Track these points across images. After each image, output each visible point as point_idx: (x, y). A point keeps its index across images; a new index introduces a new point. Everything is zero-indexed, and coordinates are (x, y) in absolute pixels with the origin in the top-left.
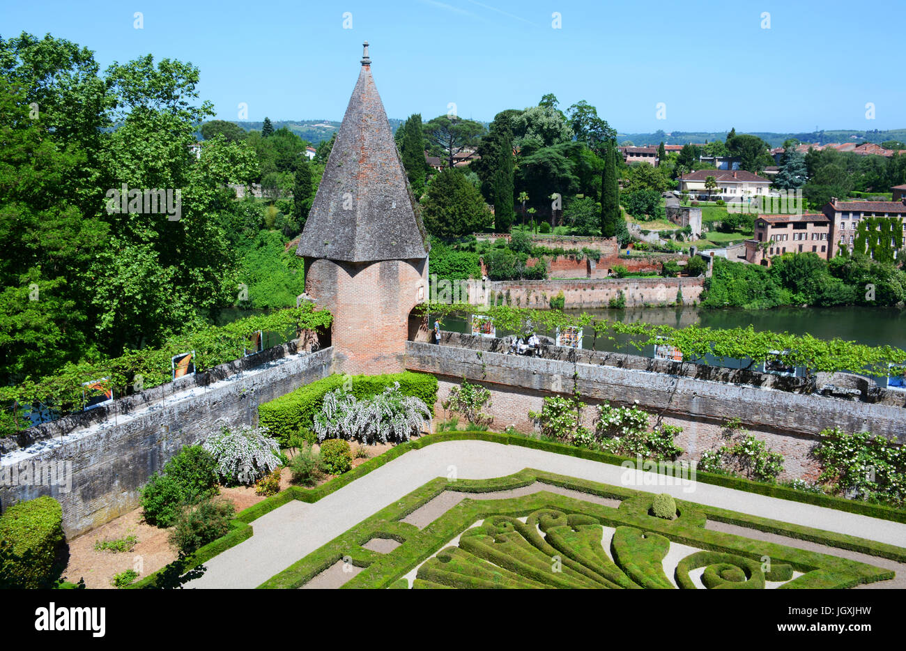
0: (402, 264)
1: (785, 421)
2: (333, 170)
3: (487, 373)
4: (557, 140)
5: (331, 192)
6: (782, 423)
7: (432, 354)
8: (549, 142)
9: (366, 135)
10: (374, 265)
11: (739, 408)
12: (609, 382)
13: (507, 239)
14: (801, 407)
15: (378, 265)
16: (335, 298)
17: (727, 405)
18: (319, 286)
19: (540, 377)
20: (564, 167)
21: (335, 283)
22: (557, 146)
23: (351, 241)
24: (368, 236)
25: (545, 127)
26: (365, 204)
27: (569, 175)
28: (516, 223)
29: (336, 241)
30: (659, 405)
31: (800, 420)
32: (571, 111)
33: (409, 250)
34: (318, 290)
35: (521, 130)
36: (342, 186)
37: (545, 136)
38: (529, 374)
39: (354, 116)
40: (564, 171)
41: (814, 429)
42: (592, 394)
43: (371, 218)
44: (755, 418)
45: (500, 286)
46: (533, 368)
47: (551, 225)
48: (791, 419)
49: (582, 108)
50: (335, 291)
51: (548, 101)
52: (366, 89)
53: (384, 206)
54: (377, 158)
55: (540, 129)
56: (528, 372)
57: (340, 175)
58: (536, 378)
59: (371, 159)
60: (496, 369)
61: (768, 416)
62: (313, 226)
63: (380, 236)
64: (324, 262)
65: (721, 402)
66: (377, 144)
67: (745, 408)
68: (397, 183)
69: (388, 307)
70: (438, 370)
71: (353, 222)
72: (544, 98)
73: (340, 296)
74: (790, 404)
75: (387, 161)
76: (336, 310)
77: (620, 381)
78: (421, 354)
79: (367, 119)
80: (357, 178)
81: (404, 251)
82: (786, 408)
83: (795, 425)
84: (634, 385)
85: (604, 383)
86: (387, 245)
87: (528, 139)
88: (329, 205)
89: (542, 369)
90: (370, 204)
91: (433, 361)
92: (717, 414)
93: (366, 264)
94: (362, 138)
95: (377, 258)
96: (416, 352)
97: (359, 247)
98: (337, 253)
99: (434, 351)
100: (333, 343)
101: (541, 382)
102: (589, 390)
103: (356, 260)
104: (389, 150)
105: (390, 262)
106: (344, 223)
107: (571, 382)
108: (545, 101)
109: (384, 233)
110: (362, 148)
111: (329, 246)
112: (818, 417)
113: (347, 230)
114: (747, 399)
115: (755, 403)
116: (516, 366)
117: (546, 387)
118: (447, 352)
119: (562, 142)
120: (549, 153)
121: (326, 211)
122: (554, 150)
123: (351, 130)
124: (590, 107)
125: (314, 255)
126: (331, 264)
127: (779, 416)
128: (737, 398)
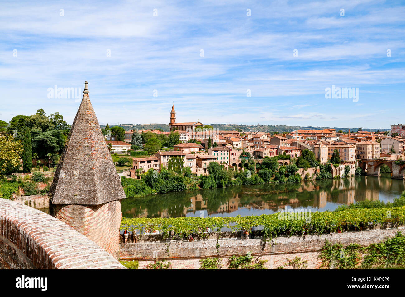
0: (117, 202)
1: (309, 247)
2: (73, 152)
3: (170, 254)
4: (48, 129)
5: (73, 165)
6: (307, 248)
7: (136, 248)
8: (44, 130)
9: (92, 132)
10: (105, 205)
11: (291, 246)
12: (235, 246)
13: (30, 175)
15: (107, 204)
17: (286, 246)
18: (71, 221)
19: (200, 251)
20: (53, 141)
21: (83, 218)
22: (49, 132)
23: (94, 193)
24: (102, 189)
25: (42, 124)
26: (98, 171)
27: (56, 145)
28: (33, 167)
29: (82, 193)
30: (258, 252)
31: (314, 246)
32: (50, 117)
33: (119, 194)
35: (31, 125)
36: (81, 161)
37: (42, 128)
38: (193, 250)
40: (53, 143)
42: (226, 253)
43: (101, 179)
44: (298, 249)
45: (30, 198)
46: (195, 247)
47: (49, 167)
48: (311, 246)
49: (57, 116)
50: (83, 223)
51: (41, 112)
52: (88, 107)
53: (105, 171)
54: (98, 145)
55: (40, 125)
56: (193, 249)
57: (79, 155)
58: (197, 251)
59: (96, 146)
60: (175, 251)
61: (302, 247)
62: (63, 185)
63: (107, 189)
64: (75, 206)
65: (284, 245)
66: (98, 137)
67: (293, 245)
68: (109, 158)
69: (112, 227)
70: (140, 256)
71: (93, 182)
72: (38, 111)
75: (103, 147)
77: (240, 245)
78: (129, 250)
79: (91, 123)
80: (91, 156)
81: (118, 195)
82: (309, 242)
83: (312, 248)
84: (247, 245)
85: (232, 247)
86: (110, 193)
87: (34, 129)
88: (73, 172)
89: (200, 246)
90: (100, 170)
91: (137, 252)
92: (283, 250)
93: (101, 205)
94: (90, 134)
95: (107, 201)
96: (126, 249)
97: (99, 195)
98: (85, 201)
99: (137, 247)
101: (201, 252)
102: (225, 252)
103: (99, 204)
104: (103, 141)
105: (113, 202)
106: (86, 183)
107: (216, 250)
108: (39, 112)
109: (108, 186)
110: (91, 140)
111: (78, 197)
112: (320, 243)
113: (89, 186)
114: (294, 242)
115: (297, 243)
116: (186, 247)
117: (203, 255)
118: (146, 246)
119: (50, 130)
120: (47, 135)
121: (72, 175)
122: (48, 133)
123: (82, 129)
124: (60, 115)
125: (67, 202)
126: (80, 207)
127: (306, 246)
128: (290, 242)
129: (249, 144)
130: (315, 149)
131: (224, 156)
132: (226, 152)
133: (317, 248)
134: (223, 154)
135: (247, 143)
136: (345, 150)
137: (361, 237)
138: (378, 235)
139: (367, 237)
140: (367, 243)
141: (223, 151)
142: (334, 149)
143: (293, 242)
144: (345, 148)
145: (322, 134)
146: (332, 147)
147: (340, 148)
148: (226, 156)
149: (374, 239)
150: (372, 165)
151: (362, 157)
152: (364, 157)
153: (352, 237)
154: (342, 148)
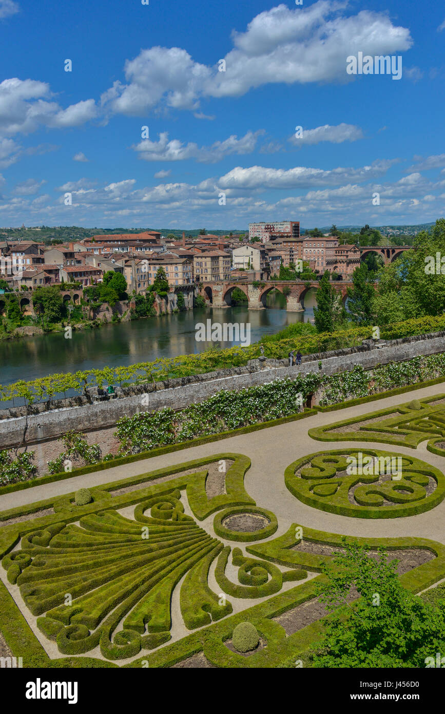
1: (97, 422)
6: (95, 424)
11: (69, 424)
14: (104, 411)
17: (61, 425)
30: (14, 442)
31: (105, 418)
41: (113, 421)
44: (80, 427)
48: (100, 419)
61: (86, 423)
65: (57, 424)
67: (72, 423)
74: (98, 411)
82: (96, 415)
83: (102, 423)
92: (56, 433)
112: (114, 413)
114: (73, 417)
115: (78, 418)
127: (93, 420)
128: (67, 418)
133: (109, 421)
136: (177, 268)
137: (174, 396)
138: (198, 392)
139: (183, 395)
140: (184, 404)
143: (70, 417)
144: (176, 264)
146: (154, 264)
147: (167, 264)
149: (192, 397)
150: (220, 290)
151: (204, 279)
152: (206, 278)
153: (161, 399)
154: (171, 264)
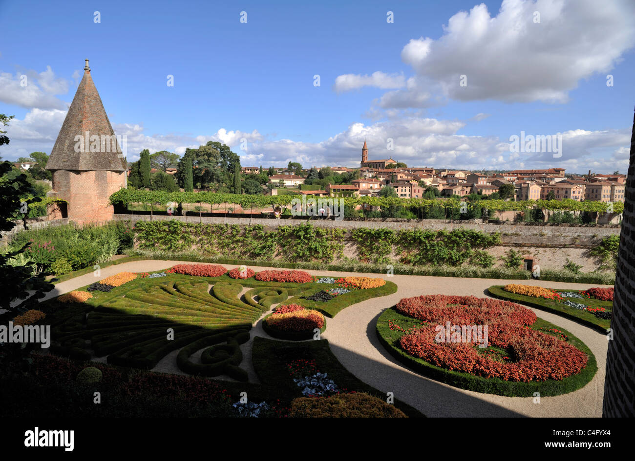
0: (109, 173)
15: (94, 172)
16: (69, 190)
21: (69, 182)
23: (77, 159)
24: (88, 157)
29: (69, 160)
34: (59, 187)
39: (81, 96)
50: (69, 187)
62: (56, 153)
64: (62, 171)
69: (101, 195)
73: (72, 189)
76: (69, 198)
79: (88, 98)
81: (110, 166)
95: (93, 169)
97: (82, 162)
98: (70, 166)
100: (68, 216)
103: (80, 169)
105: (102, 172)
111: (65, 163)
125: (56, 168)
126: (66, 172)
129: (441, 182)
130: (523, 189)
131: (405, 193)
132: (408, 188)
134: (404, 190)
135: (439, 181)
136: (566, 192)
141: (404, 187)
142: (550, 190)
144: (566, 188)
145: (544, 175)
146: (548, 188)
147: (558, 188)
148: (408, 193)
154: (562, 188)
